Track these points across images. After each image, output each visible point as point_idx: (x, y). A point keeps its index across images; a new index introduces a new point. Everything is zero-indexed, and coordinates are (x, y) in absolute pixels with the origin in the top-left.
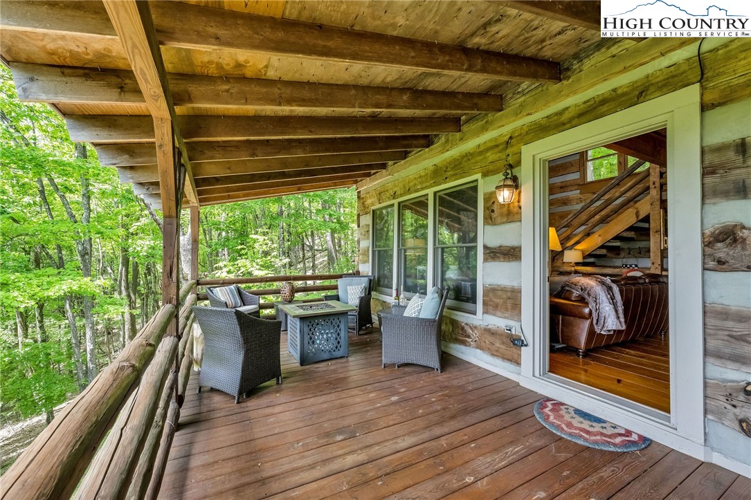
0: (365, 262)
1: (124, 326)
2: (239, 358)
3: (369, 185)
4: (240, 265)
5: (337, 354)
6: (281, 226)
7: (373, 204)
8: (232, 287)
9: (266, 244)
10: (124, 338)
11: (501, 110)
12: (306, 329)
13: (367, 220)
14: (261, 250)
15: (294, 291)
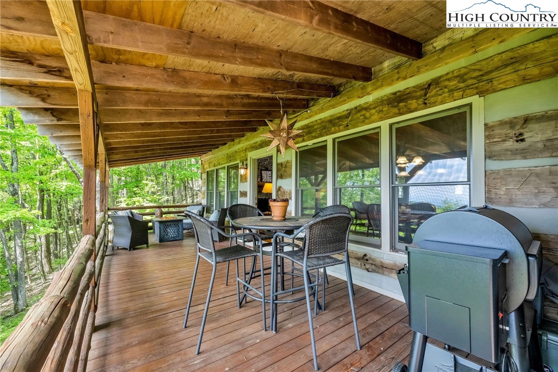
0: (204, 198)
1: (41, 248)
2: (130, 235)
3: (206, 157)
4: (135, 200)
5: (177, 238)
6: (165, 174)
7: (207, 168)
8: (128, 211)
9: (154, 187)
10: (41, 256)
11: (256, 131)
12: (162, 227)
13: (205, 176)
14: (150, 191)
15: (162, 213)
